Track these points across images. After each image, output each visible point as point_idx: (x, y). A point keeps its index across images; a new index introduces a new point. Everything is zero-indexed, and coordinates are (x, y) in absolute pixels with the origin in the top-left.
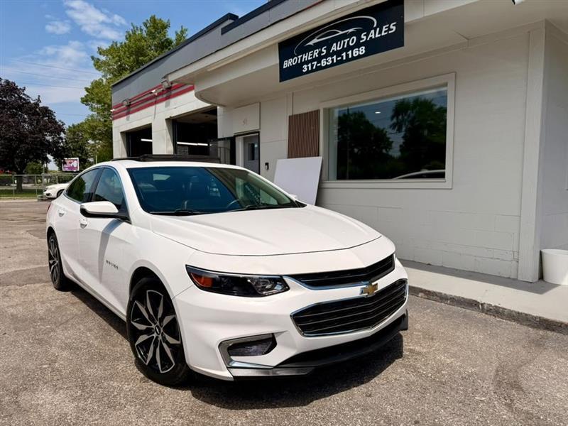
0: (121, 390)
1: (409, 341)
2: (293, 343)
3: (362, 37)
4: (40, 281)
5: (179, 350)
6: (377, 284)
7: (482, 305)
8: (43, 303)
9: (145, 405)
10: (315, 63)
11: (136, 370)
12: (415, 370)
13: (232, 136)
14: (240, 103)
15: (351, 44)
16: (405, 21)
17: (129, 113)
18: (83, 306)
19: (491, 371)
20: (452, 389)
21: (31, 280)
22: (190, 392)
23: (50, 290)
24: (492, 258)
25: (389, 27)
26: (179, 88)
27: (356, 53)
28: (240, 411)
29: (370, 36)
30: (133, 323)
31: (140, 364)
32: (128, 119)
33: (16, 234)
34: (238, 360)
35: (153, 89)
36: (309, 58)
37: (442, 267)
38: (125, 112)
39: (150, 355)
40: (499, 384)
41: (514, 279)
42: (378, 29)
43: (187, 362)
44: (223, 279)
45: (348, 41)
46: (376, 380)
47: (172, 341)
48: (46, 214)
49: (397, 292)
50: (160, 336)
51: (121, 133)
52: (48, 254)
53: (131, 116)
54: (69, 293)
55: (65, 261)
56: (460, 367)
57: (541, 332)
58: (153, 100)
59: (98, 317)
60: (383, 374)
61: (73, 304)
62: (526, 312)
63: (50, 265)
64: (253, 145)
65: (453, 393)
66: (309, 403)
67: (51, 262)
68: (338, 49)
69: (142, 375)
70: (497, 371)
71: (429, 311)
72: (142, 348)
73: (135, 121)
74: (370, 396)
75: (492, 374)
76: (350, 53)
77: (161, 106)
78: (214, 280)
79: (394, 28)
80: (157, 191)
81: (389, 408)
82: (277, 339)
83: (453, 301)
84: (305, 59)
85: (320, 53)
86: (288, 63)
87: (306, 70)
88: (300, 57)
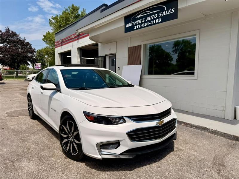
0: (56, 162)
1: (177, 144)
2: (127, 145)
3: (160, 14)
4: (24, 115)
5: (80, 146)
6: (163, 121)
7: (209, 129)
8: (25, 124)
9: (66, 168)
10: (140, 25)
11: (62, 153)
12: (179, 156)
13: (105, 55)
14: (108, 42)
15: (155, 17)
16: (178, 8)
17: (62, 45)
18: (42, 126)
19: (212, 158)
20: (195, 165)
21: (21, 115)
22: (84, 163)
23: (28, 119)
24: (214, 109)
25: (171, 10)
26: (83, 35)
27: (157, 21)
28: (105, 172)
29: (163, 14)
30: (62, 134)
31: (64, 151)
32: (61, 48)
33: (15, 95)
34: (104, 151)
35: (72, 35)
36: (137, 23)
37: (192, 112)
38: (60, 45)
39: (68, 148)
40: (215, 164)
41: (223, 119)
42: (167, 11)
43: (83, 151)
44: (98, 117)
45: (154, 16)
46: (162, 160)
47: (77, 142)
48: (27, 87)
49: (172, 124)
50: (72, 140)
51: (59, 53)
52: (27, 104)
53: (63, 46)
54: (36, 120)
55: (34, 107)
56: (198, 156)
57: (234, 142)
58: (72, 40)
59: (47, 131)
60: (165, 158)
61: (38, 125)
62: (228, 133)
63: (29, 109)
64: (113, 59)
65: (195, 167)
66: (133, 170)
67: (29, 107)
68: (150, 19)
69: (65, 156)
70: (214, 158)
71: (186, 131)
72: (65, 145)
73: (65, 48)
74: (159, 167)
75: (212, 159)
76: (154, 21)
77: (75, 42)
78: (95, 117)
79: (174, 11)
80: (72, 78)
81: (167, 173)
82: (120, 143)
83: (196, 127)
84: (135, 23)
85: (142, 21)
86: (128, 25)
87: (136, 28)
88: (133, 23)
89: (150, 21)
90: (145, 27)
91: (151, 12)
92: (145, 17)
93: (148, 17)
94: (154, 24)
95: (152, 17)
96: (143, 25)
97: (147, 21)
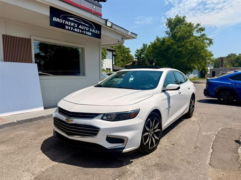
3: (90, 29)
10: (72, 28)
15: (87, 29)
27: (88, 33)
36: (69, 24)
42: (95, 30)
68: (82, 28)
84: (67, 23)
85: (74, 25)
86: (56, 19)
87: (67, 28)
88: (64, 21)
89: (82, 30)
90: (77, 32)
91: (83, 23)
92: (78, 25)
93: (80, 26)
94: (85, 34)
95: (84, 28)
96: (76, 30)
97: (80, 29)
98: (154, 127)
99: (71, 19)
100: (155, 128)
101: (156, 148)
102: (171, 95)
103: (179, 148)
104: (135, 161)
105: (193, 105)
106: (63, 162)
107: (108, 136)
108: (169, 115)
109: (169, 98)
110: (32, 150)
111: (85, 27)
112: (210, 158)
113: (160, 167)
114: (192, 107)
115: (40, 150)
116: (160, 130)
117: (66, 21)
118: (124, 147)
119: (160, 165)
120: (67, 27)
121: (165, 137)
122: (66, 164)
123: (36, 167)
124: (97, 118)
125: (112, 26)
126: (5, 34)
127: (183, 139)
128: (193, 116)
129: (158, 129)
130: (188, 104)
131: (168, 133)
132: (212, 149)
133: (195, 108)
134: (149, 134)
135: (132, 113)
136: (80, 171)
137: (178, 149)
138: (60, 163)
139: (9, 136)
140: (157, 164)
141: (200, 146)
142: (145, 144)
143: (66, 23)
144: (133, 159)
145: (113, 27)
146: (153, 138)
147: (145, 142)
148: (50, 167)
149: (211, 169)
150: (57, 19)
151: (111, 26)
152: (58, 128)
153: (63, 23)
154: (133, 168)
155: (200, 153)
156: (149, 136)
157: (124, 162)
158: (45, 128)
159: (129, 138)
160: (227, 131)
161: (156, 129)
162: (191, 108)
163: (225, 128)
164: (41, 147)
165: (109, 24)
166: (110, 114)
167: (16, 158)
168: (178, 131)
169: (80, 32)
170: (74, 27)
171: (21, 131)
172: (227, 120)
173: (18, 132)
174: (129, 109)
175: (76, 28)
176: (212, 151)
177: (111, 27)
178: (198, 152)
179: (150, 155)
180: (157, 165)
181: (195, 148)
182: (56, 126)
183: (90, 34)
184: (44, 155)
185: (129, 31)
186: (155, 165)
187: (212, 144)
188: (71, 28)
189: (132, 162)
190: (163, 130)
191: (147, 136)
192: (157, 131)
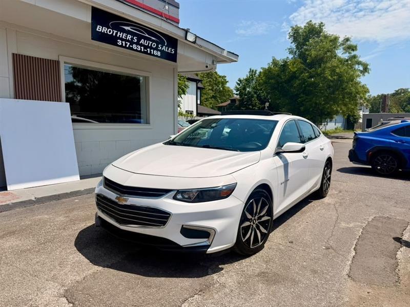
16: (178, 52)
84: (120, 36)
85: (132, 39)
86: (102, 29)
87: (121, 44)
88: (115, 32)
89: (146, 47)
90: (136, 50)
91: (147, 36)
92: (139, 39)
93: (143, 40)
94: (150, 54)
95: (149, 43)
96: (134, 46)
97: (141, 45)
98: (260, 213)
99: (126, 28)
100: (262, 214)
101: (262, 247)
102: (289, 161)
103: (301, 249)
104: (227, 268)
105: (329, 176)
106: (110, 267)
107: (184, 226)
108: (285, 194)
109: (286, 165)
110: (60, 247)
111: (151, 43)
112: (350, 266)
113: (267, 278)
114: (326, 179)
115: (74, 246)
116: (269, 218)
117: (119, 32)
118: (209, 244)
119: (267, 275)
120: (120, 42)
121: (278, 229)
122: (116, 271)
123: (66, 274)
124: (166, 197)
125: (196, 40)
126: (16, 53)
127: (308, 234)
128: (328, 195)
129: (267, 215)
130: (320, 175)
131: (284, 223)
132: (354, 252)
133: (331, 181)
134: (252, 223)
135: (224, 189)
136: (138, 282)
137: (298, 250)
138: (106, 268)
139: (23, 223)
140: (263, 273)
141: (334, 246)
142: (244, 241)
143: (118, 36)
144: (224, 264)
145: (198, 42)
146: (258, 231)
147: (244, 236)
148: (90, 274)
149: (350, 283)
150: (104, 28)
151: (194, 40)
152: (103, 211)
153: (114, 35)
154: (223, 279)
155: (334, 257)
156: (251, 227)
157: (209, 269)
158: (81, 211)
159: (218, 229)
160: (382, 223)
161: (263, 216)
162: (325, 181)
163: (380, 217)
164: (75, 242)
165: (191, 38)
166: (188, 191)
167: (34, 258)
168: (301, 219)
169: (143, 50)
170: (132, 43)
171: (42, 215)
172: (385, 203)
173: (37, 216)
174: (220, 183)
175: (135, 43)
176: (354, 254)
177: (194, 43)
178: (331, 255)
179: (253, 259)
180: (262, 275)
181: (327, 248)
182: (99, 209)
183: (159, 54)
184: (81, 254)
185: (224, 50)
186: (259, 275)
187: (355, 243)
188: (126, 44)
189: (222, 269)
190: (274, 218)
191: (248, 227)
192: (264, 219)
